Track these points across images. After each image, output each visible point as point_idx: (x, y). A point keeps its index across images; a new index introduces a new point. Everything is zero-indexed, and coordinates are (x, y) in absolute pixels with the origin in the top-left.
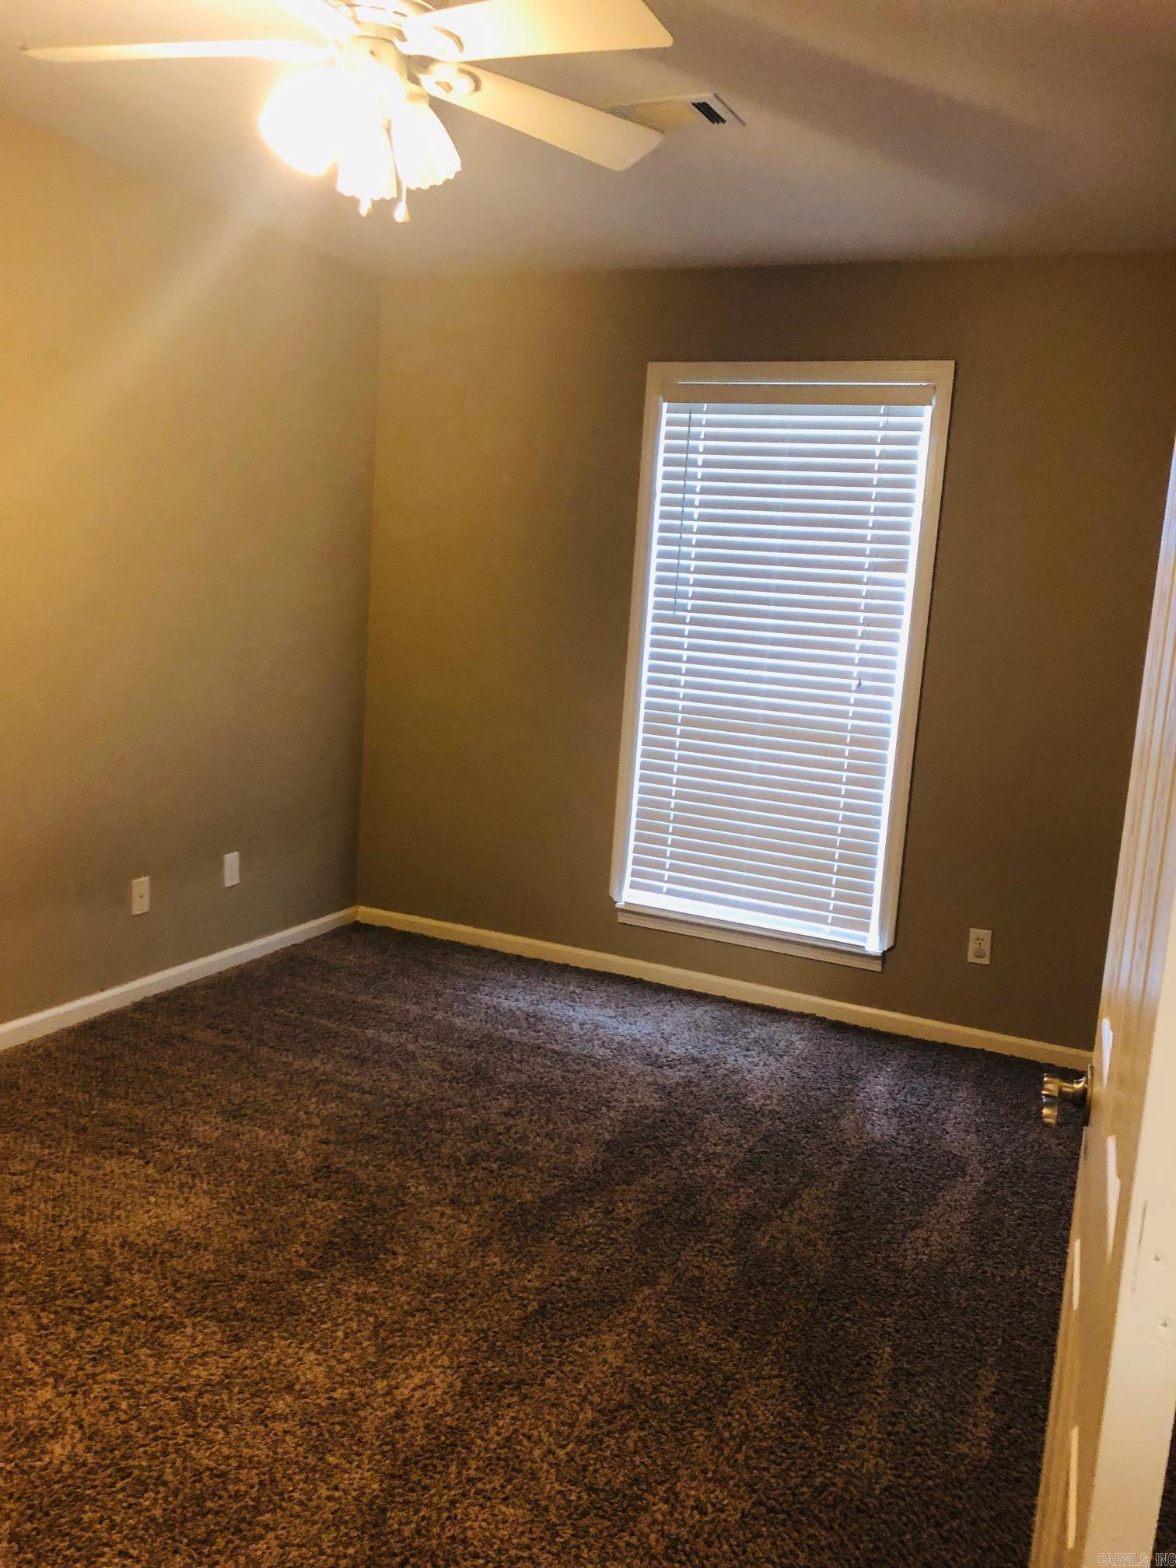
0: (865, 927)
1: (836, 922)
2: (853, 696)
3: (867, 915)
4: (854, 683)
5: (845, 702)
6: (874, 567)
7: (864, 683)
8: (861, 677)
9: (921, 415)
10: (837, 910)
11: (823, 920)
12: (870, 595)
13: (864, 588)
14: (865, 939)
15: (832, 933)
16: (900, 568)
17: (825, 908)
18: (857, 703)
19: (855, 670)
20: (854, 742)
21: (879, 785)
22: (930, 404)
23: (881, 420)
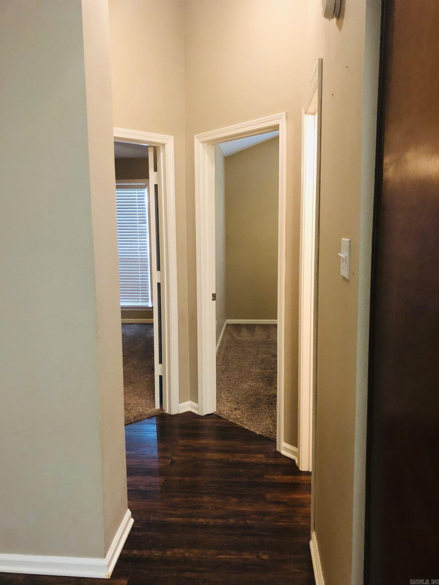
0: (148, 302)
1: (142, 302)
2: (139, 252)
3: (148, 299)
4: (139, 249)
5: (137, 253)
6: (139, 223)
7: (141, 248)
8: (140, 247)
9: (144, 190)
10: (142, 299)
11: (139, 302)
12: (139, 229)
13: (138, 228)
14: (149, 304)
15: (141, 304)
16: (145, 223)
17: (139, 299)
18: (140, 253)
19: (139, 246)
20: (141, 262)
21: (147, 270)
22: (146, 188)
23: (137, 192)
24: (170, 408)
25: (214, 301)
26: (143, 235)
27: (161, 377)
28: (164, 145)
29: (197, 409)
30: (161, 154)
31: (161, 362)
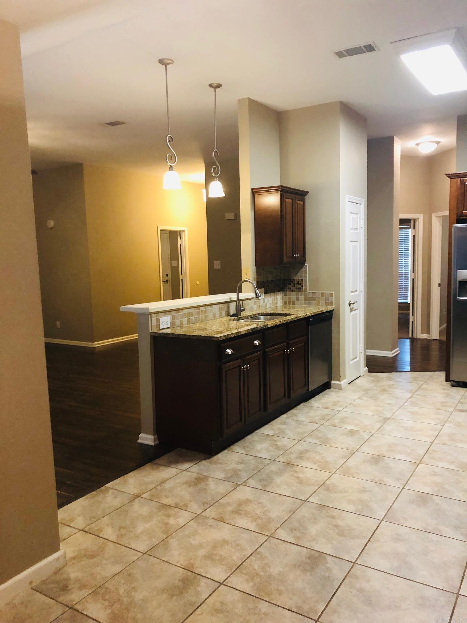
24: (416, 336)
25: (440, 287)
26: (407, 256)
27: (412, 322)
28: (418, 218)
29: (429, 337)
30: (417, 222)
31: (413, 315)
